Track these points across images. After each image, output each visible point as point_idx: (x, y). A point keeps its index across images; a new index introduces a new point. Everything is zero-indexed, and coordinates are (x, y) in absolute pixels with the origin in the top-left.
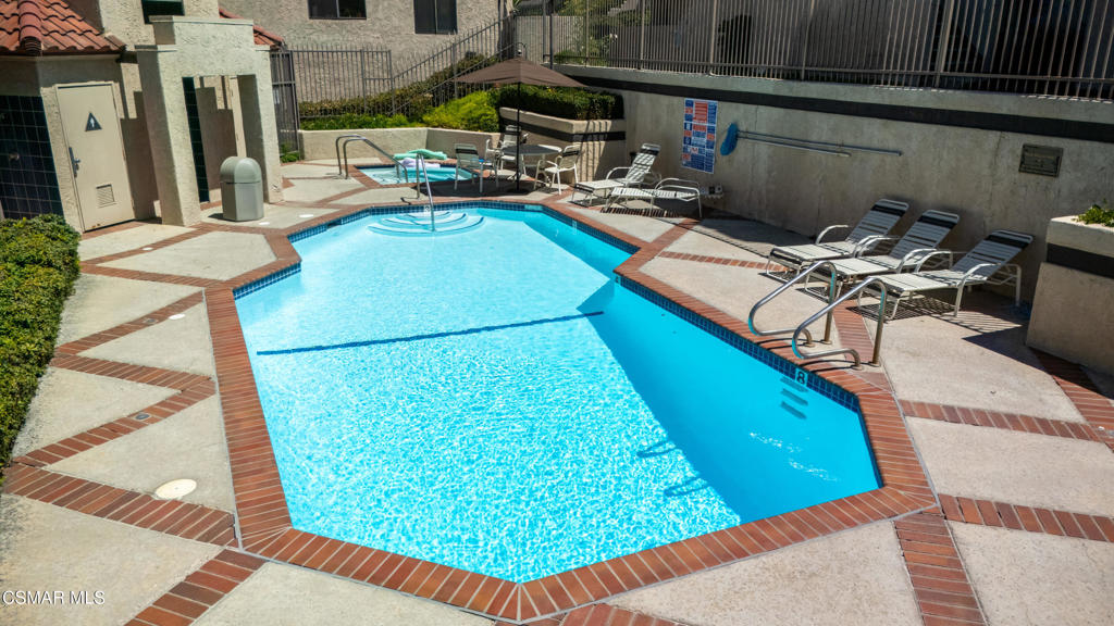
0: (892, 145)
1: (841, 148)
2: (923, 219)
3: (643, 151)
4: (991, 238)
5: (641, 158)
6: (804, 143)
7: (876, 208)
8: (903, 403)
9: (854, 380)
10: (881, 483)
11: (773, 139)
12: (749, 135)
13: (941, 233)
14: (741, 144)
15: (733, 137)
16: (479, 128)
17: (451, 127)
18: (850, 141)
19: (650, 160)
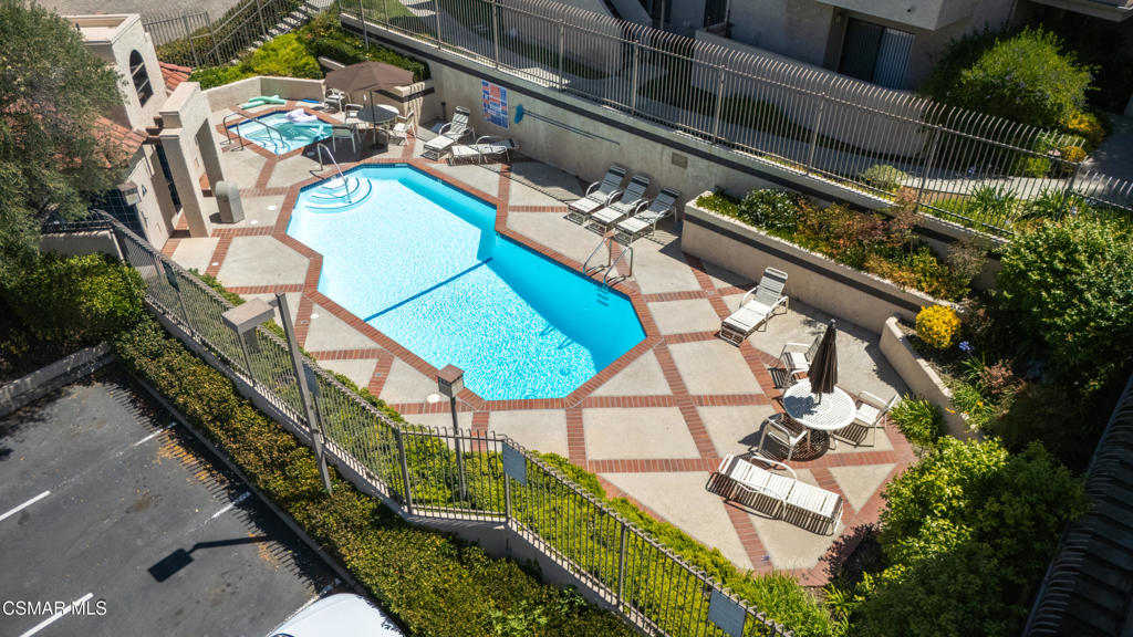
0: (614, 139)
1: (588, 134)
2: (634, 181)
3: (458, 112)
4: (663, 192)
5: (457, 117)
6: (567, 127)
7: (610, 171)
8: (646, 296)
9: (625, 286)
10: (646, 336)
11: (545, 119)
12: (529, 113)
13: (642, 190)
14: (525, 117)
15: (520, 113)
16: (305, 76)
17: (280, 75)
18: (591, 132)
19: (465, 119)
